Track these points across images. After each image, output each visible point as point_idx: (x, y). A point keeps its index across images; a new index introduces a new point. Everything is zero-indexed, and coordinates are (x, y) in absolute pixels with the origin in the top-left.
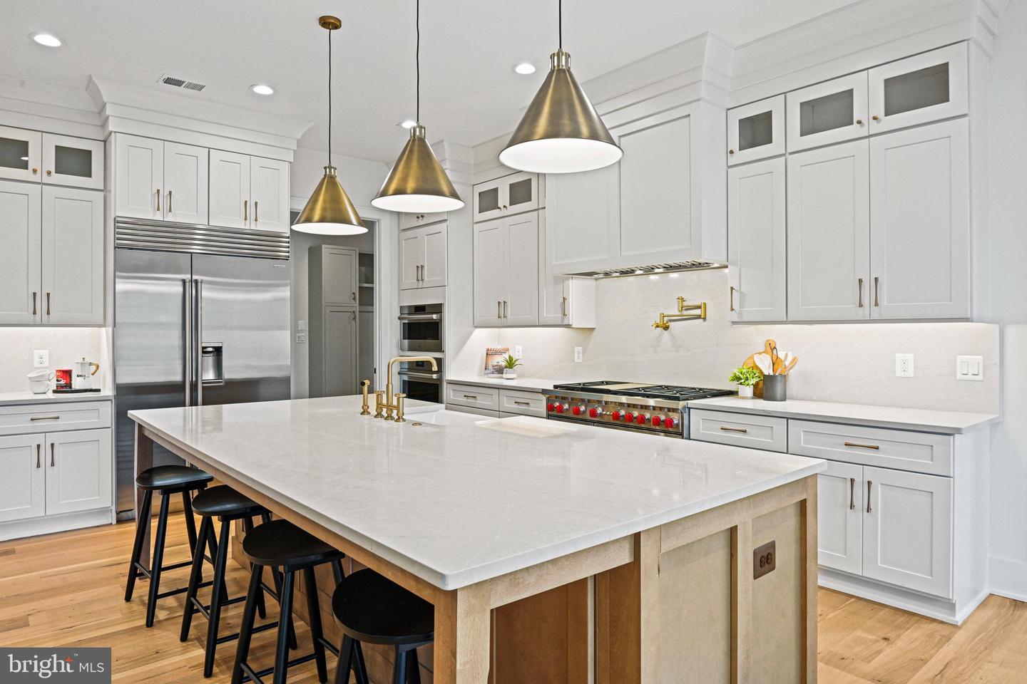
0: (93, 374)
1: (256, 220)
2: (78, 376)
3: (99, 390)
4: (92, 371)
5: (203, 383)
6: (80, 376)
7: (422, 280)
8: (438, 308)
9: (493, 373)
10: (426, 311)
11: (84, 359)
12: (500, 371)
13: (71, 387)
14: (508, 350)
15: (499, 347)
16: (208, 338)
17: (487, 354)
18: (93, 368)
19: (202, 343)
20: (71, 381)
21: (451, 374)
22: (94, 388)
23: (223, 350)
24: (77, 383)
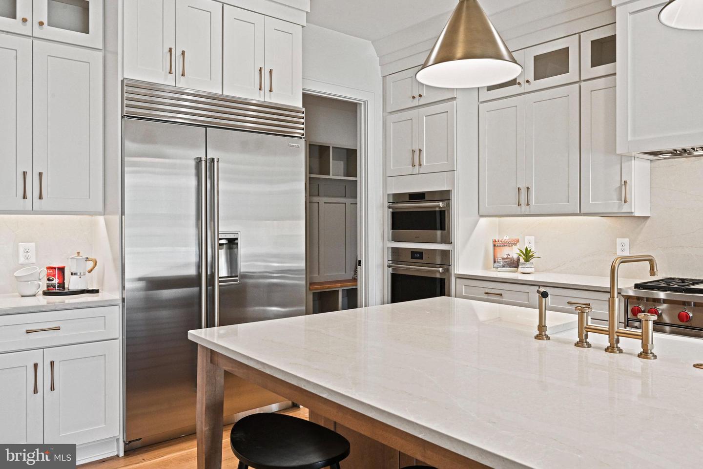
0: (90, 272)
1: (271, 91)
2: (72, 274)
3: (97, 291)
4: (89, 268)
5: (220, 282)
6: (75, 274)
7: (420, 165)
8: (445, 196)
9: (503, 266)
10: (426, 199)
11: (79, 253)
12: (514, 264)
13: (64, 288)
14: (518, 241)
15: (506, 238)
16: (225, 229)
17: (494, 246)
18: (90, 264)
19: (218, 234)
20: (64, 280)
21: (460, 267)
22: (90, 288)
23: (239, 242)
24: (72, 283)
